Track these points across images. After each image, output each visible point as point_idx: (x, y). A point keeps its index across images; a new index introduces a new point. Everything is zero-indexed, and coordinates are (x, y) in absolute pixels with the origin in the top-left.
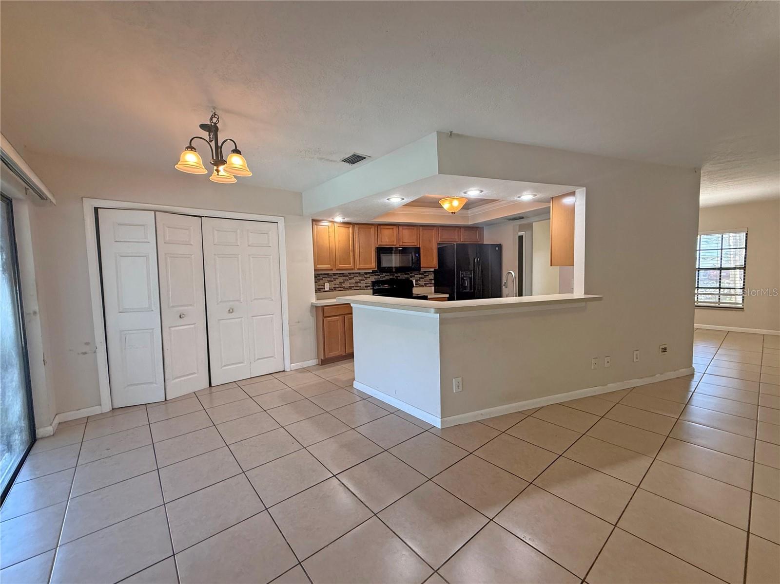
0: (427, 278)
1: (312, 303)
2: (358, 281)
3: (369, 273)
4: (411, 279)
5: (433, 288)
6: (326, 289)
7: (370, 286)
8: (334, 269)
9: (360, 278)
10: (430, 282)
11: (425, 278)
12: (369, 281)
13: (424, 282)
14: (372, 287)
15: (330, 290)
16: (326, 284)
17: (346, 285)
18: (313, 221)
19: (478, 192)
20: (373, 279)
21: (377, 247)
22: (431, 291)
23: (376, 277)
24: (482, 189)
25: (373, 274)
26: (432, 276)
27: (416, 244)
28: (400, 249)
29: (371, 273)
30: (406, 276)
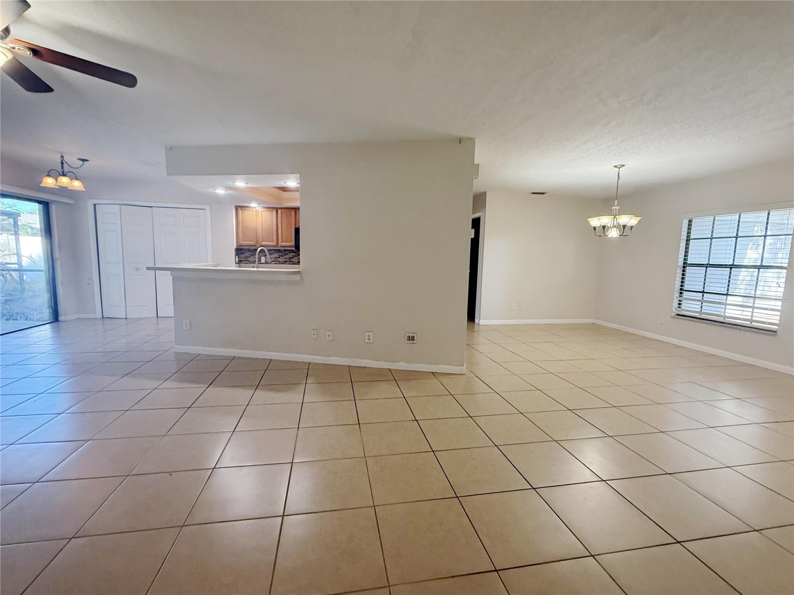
2: (292, 257)
3: (288, 250)
6: (262, 262)
9: (294, 254)
15: (266, 263)
16: (262, 257)
18: (237, 208)
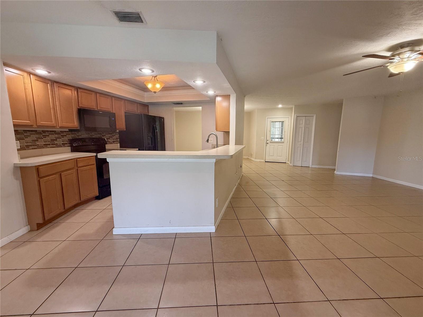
0: (115, 137)
1: (14, 164)
2: (54, 139)
3: (65, 131)
4: (103, 138)
5: (119, 144)
7: (66, 144)
8: (35, 126)
10: (117, 140)
11: (113, 137)
12: (66, 139)
13: (113, 140)
14: (69, 145)
15: (22, 149)
17: (40, 143)
18: (3, 64)
19: (202, 82)
20: (70, 137)
21: (78, 108)
22: (118, 147)
23: (73, 136)
24: (205, 81)
25: (70, 133)
26: (117, 136)
27: (110, 110)
28: (101, 112)
29: (67, 132)
30: (99, 135)
